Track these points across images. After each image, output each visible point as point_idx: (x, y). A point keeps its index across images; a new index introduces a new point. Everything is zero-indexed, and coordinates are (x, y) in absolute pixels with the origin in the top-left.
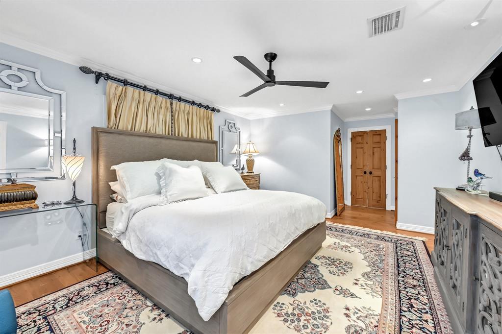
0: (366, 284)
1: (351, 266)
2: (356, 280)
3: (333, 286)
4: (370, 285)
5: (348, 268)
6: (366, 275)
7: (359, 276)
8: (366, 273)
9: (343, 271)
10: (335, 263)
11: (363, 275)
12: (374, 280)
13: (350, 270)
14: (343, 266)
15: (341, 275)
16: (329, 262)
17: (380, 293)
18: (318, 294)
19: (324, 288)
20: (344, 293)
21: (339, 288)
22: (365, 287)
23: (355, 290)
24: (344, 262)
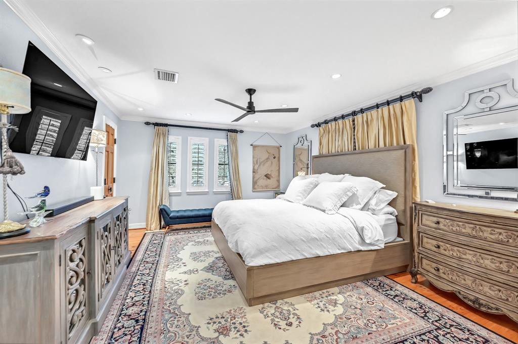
0: (178, 285)
1: (197, 295)
2: (187, 284)
3: (200, 272)
4: (175, 286)
5: (199, 292)
6: (180, 293)
7: (186, 289)
8: (181, 295)
9: (202, 287)
10: (214, 291)
11: (183, 292)
12: (172, 292)
13: (196, 291)
14: (205, 291)
15: (201, 282)
16: (219, 288)
17: (166, 283)
18: (206, 264)
19: (205, 268)
20: (191, 272)
21: (196, 272)
22: (178, 282)
23: (185, 277)
24: (207, 296)
